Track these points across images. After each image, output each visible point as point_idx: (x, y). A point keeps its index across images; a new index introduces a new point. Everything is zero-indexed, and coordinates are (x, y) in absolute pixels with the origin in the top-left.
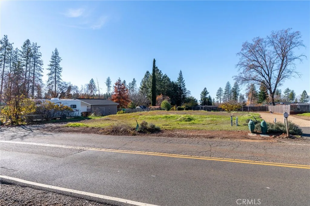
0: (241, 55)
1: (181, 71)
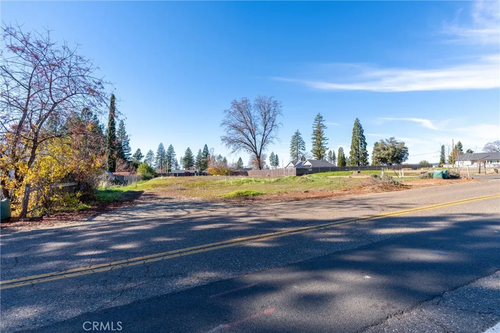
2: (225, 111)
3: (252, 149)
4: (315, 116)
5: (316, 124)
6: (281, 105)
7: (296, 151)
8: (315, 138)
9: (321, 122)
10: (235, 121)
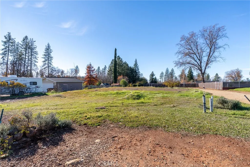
0: (180, 46)
1: (136, 59)
2: (177, 44)
3: (197, 68)
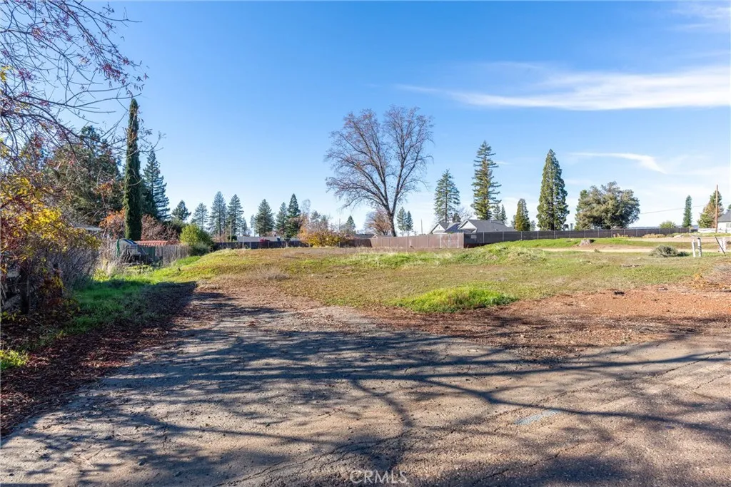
3: (379, 201)
4: (478, 147)
5: (481, 160)
6: (431, 123)
7: (444, 206)
8: (477, 184)
9: (488, 158)
10: (350, 151)
